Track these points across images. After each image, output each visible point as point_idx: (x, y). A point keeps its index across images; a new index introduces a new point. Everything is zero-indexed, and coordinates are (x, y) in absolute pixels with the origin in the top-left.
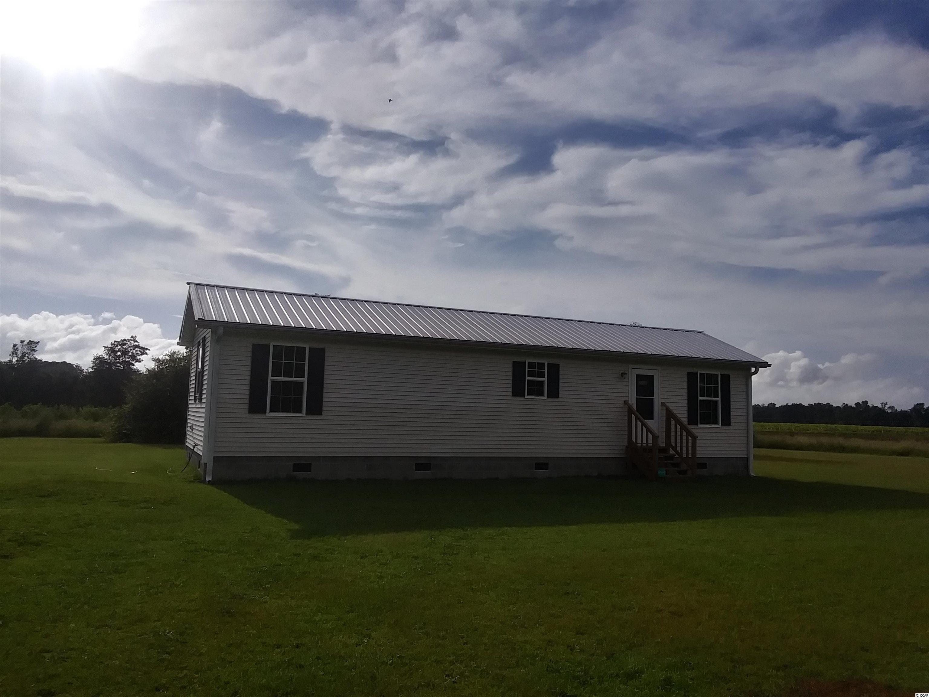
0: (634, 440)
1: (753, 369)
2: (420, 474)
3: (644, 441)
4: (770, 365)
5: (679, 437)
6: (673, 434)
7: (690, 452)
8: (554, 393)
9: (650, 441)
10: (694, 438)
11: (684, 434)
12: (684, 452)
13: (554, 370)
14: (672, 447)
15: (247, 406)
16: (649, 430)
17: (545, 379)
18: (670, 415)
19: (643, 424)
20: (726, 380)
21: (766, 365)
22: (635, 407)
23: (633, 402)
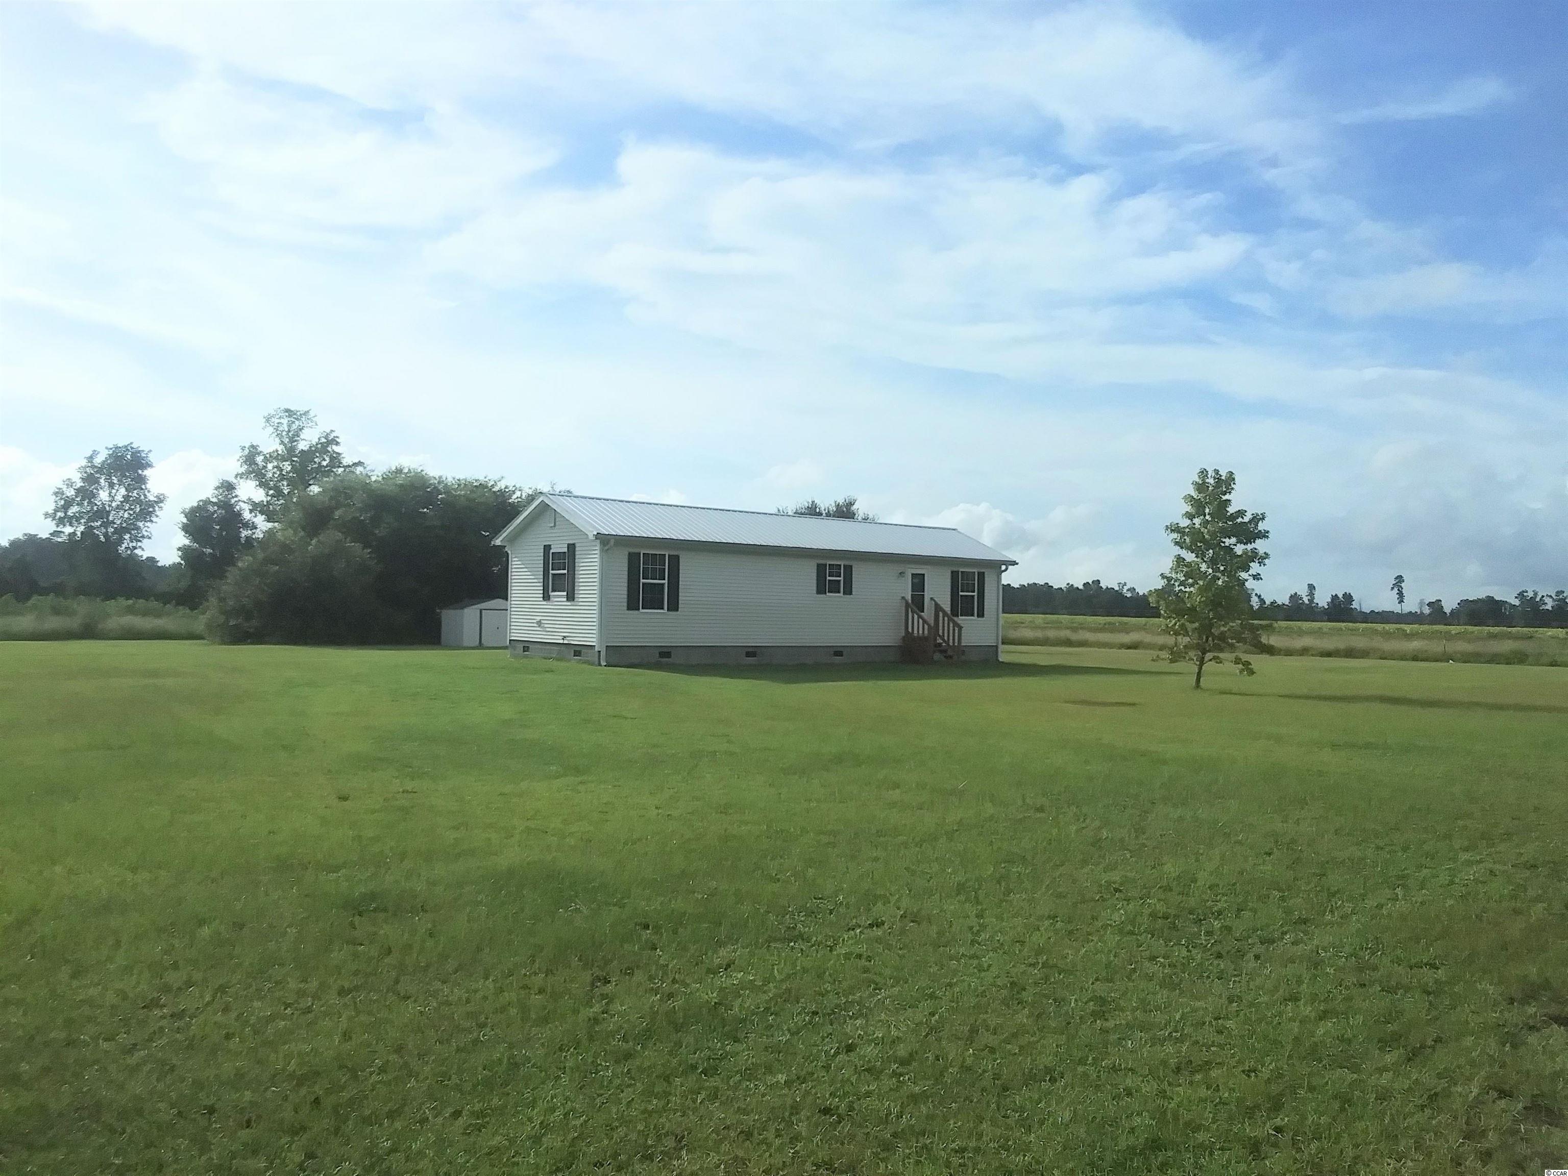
0: (910, 630)
1: (1003, 567)
2: (751, 660)
3: (921, 632)
4: (1017, 564)
5: (946, 628)
6: (941, 625)
7: (956, 641)
8: (848, 591)
9: (926, 632)
10: (960, 628)
11: (951, 625)
12: (951, 641)
13: (849, 569)
14: (940, 636)
15: (625, 604)
16: (925, 621)
17: (841, 578)
18: (938, 608)
19: (920, 617)
20: (981, 576)
21: (1014, 563)
22: (910, 602)
23: (909, 598)
